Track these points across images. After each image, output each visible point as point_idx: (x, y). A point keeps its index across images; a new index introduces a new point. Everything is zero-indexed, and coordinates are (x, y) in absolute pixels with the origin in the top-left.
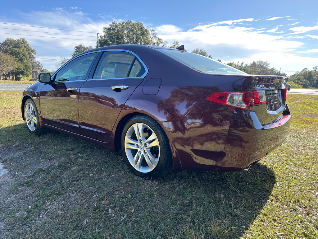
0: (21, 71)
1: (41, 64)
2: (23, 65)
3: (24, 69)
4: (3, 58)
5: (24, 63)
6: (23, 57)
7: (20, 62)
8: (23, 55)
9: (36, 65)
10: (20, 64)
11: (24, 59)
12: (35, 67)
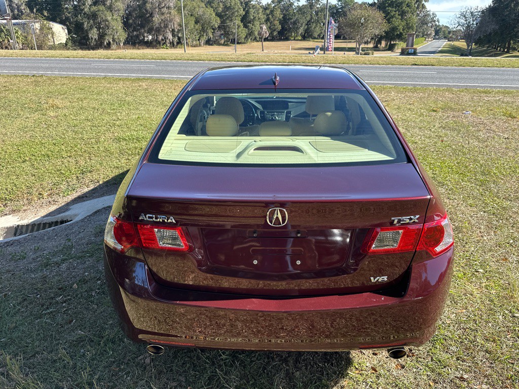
0: (398, 33)
1: (437, 18)
2: (404, 23)
3: (403, 30)
4: (368, 16)
5: (406, 20)
6: (408, 9)
7: (400, 17)
8: (407, 4)
9: (429, 19)
10: (400, 21)
11: (408, 11)
12: (426, 24)
